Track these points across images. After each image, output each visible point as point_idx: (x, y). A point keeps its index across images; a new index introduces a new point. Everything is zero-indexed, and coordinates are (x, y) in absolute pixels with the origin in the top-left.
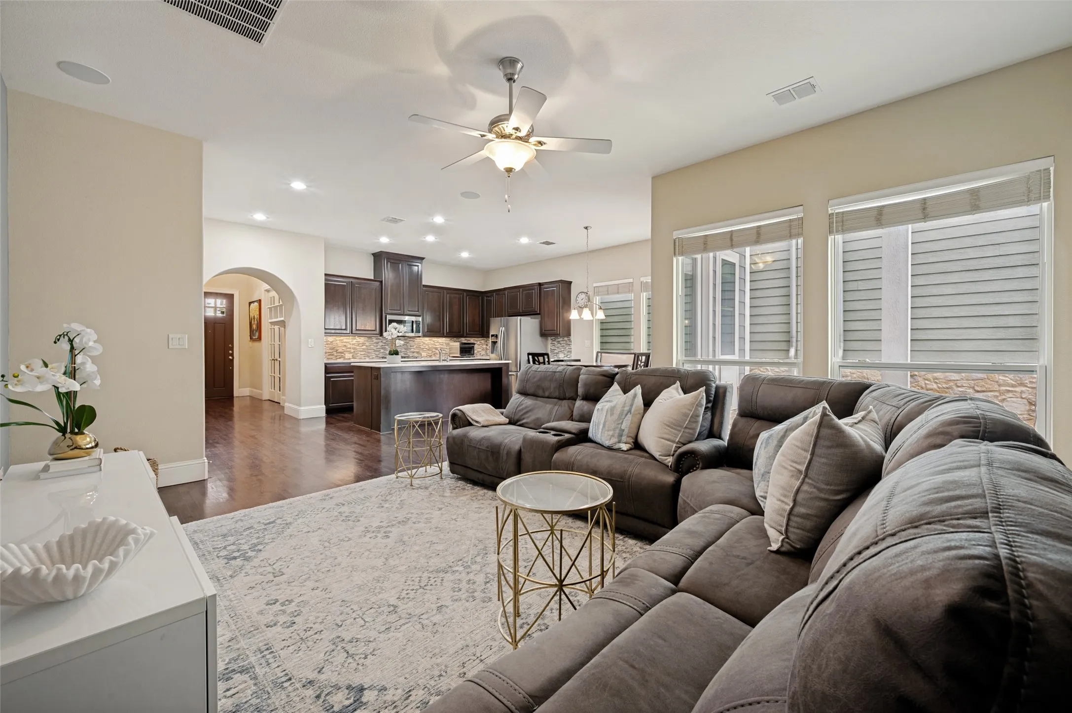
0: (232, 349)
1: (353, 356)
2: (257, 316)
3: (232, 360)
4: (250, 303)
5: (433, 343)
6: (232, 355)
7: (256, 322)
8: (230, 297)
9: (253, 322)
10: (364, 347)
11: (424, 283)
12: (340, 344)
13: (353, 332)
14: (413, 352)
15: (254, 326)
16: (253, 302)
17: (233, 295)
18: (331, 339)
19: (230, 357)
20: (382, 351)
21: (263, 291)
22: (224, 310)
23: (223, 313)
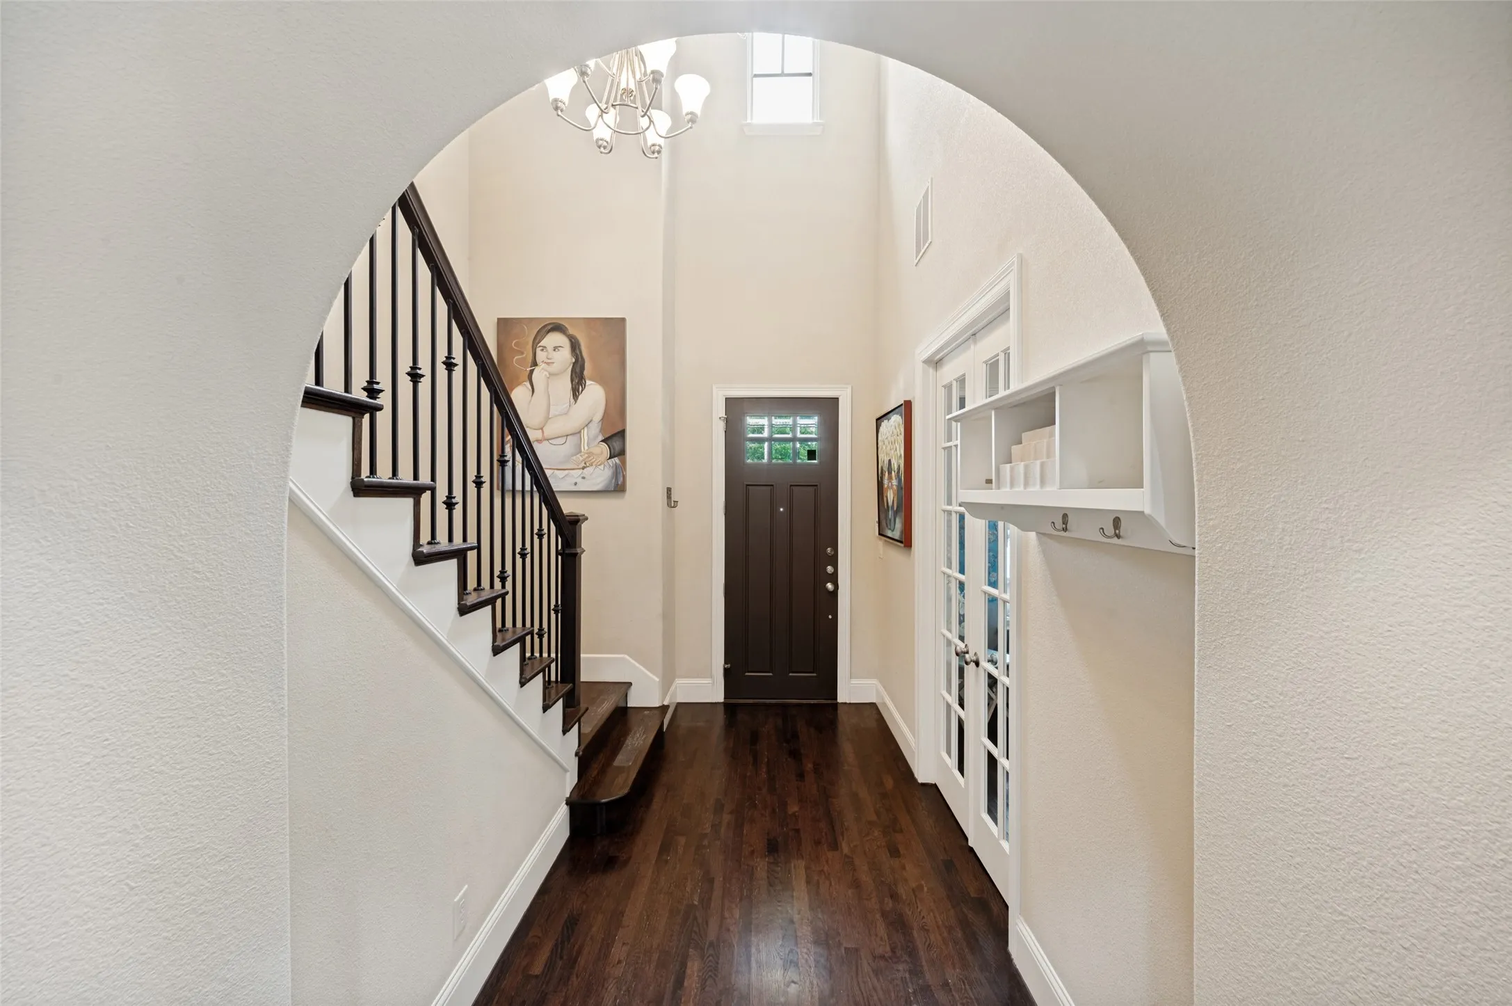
0: (834, 560)
2: (898, 462)
3: (834, 594)
4: (879, 420)
6: (834, 578)
7: (895, 482)
8: (827, 408)
9: (886, 482)
15: (891, 496)
16: (886, 415)
17: (835, 401)
19: (830, 586)
21: (919, 366)
22: (814, 445)
23: (811, 454)
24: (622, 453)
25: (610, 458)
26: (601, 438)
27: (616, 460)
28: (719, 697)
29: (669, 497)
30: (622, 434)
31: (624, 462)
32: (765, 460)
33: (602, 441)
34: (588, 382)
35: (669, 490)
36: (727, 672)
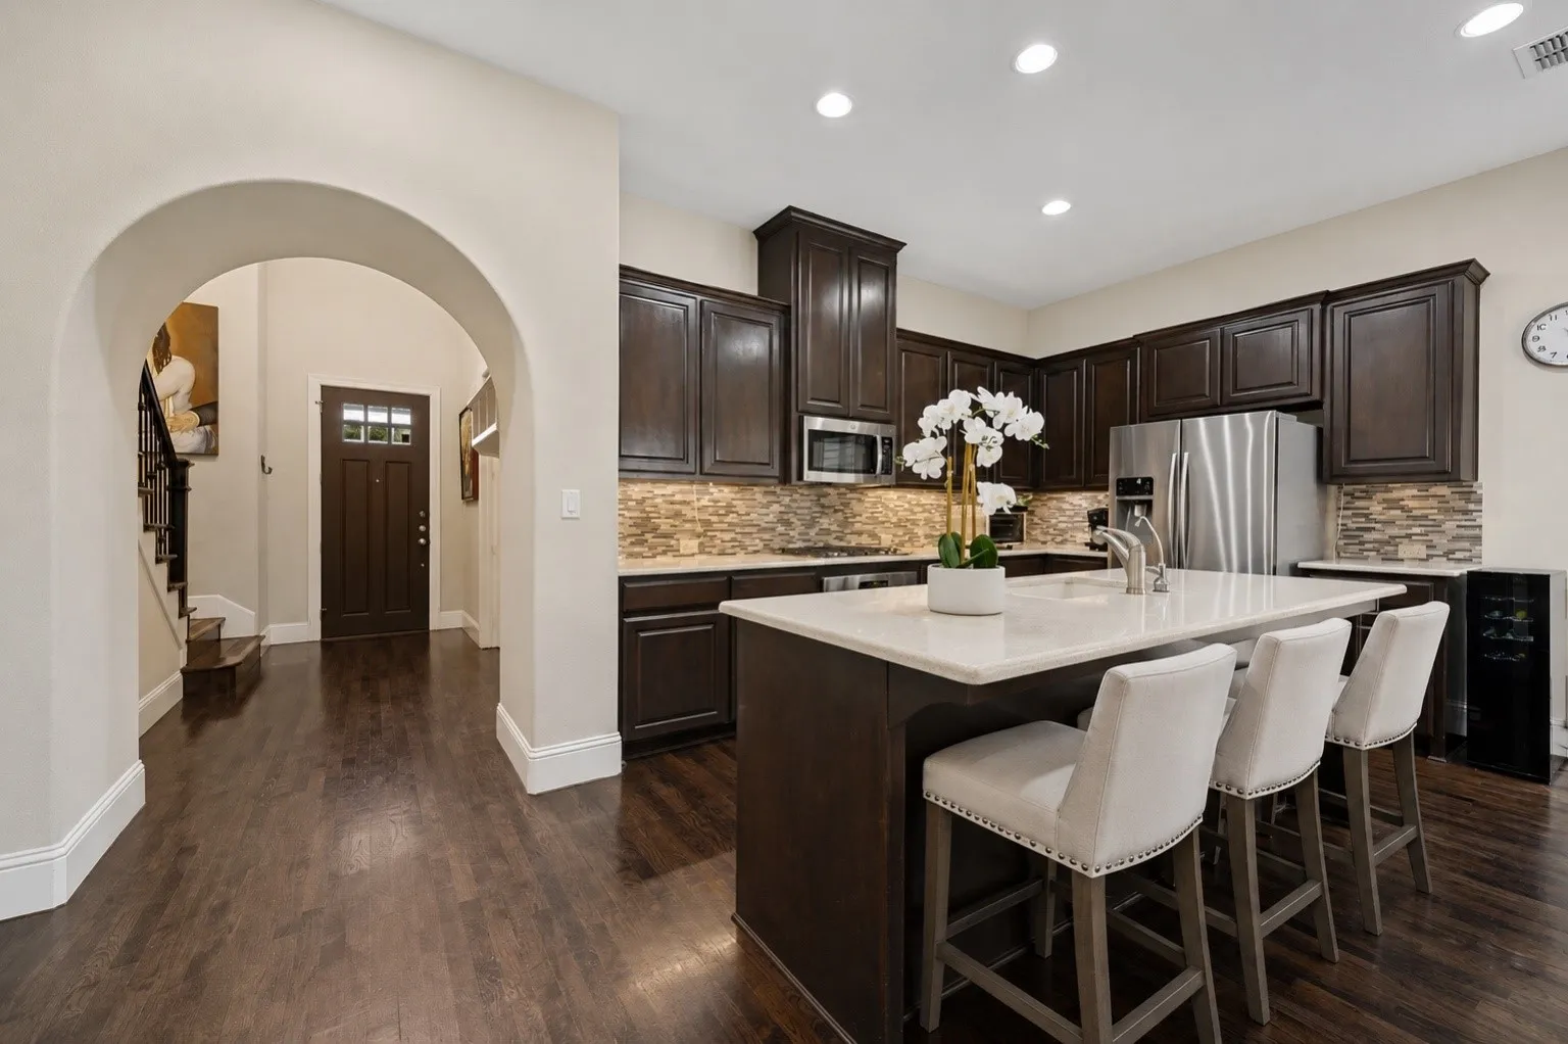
0: (426, 521)
1: (701, 544)
3: (426, 548)
4: (461, 415)
5: (907, 506)
6: (426, 535)
8: (419, 405)
10: (731, 518)
11: (899, 325)
12: (664, 508)
13: (706, 470)
14: (860, 533)
16: (467, 411)
17: (427, 398)
18: (637, 490)
19: (422, 541)
20: (781, 529)
22: (407, 432)
23: (405, 438)
24: (214, 422)
25: (200, 425)
26: (190, 406)
27: (208, 428)
28: (318, 637)
29: (263, 465)
30: (214, 406)
31: (216, 430)
32: (362, 440)
33: (192, 410)
34: (173, 357)
35: (263, 458)
36: (323, 614)
